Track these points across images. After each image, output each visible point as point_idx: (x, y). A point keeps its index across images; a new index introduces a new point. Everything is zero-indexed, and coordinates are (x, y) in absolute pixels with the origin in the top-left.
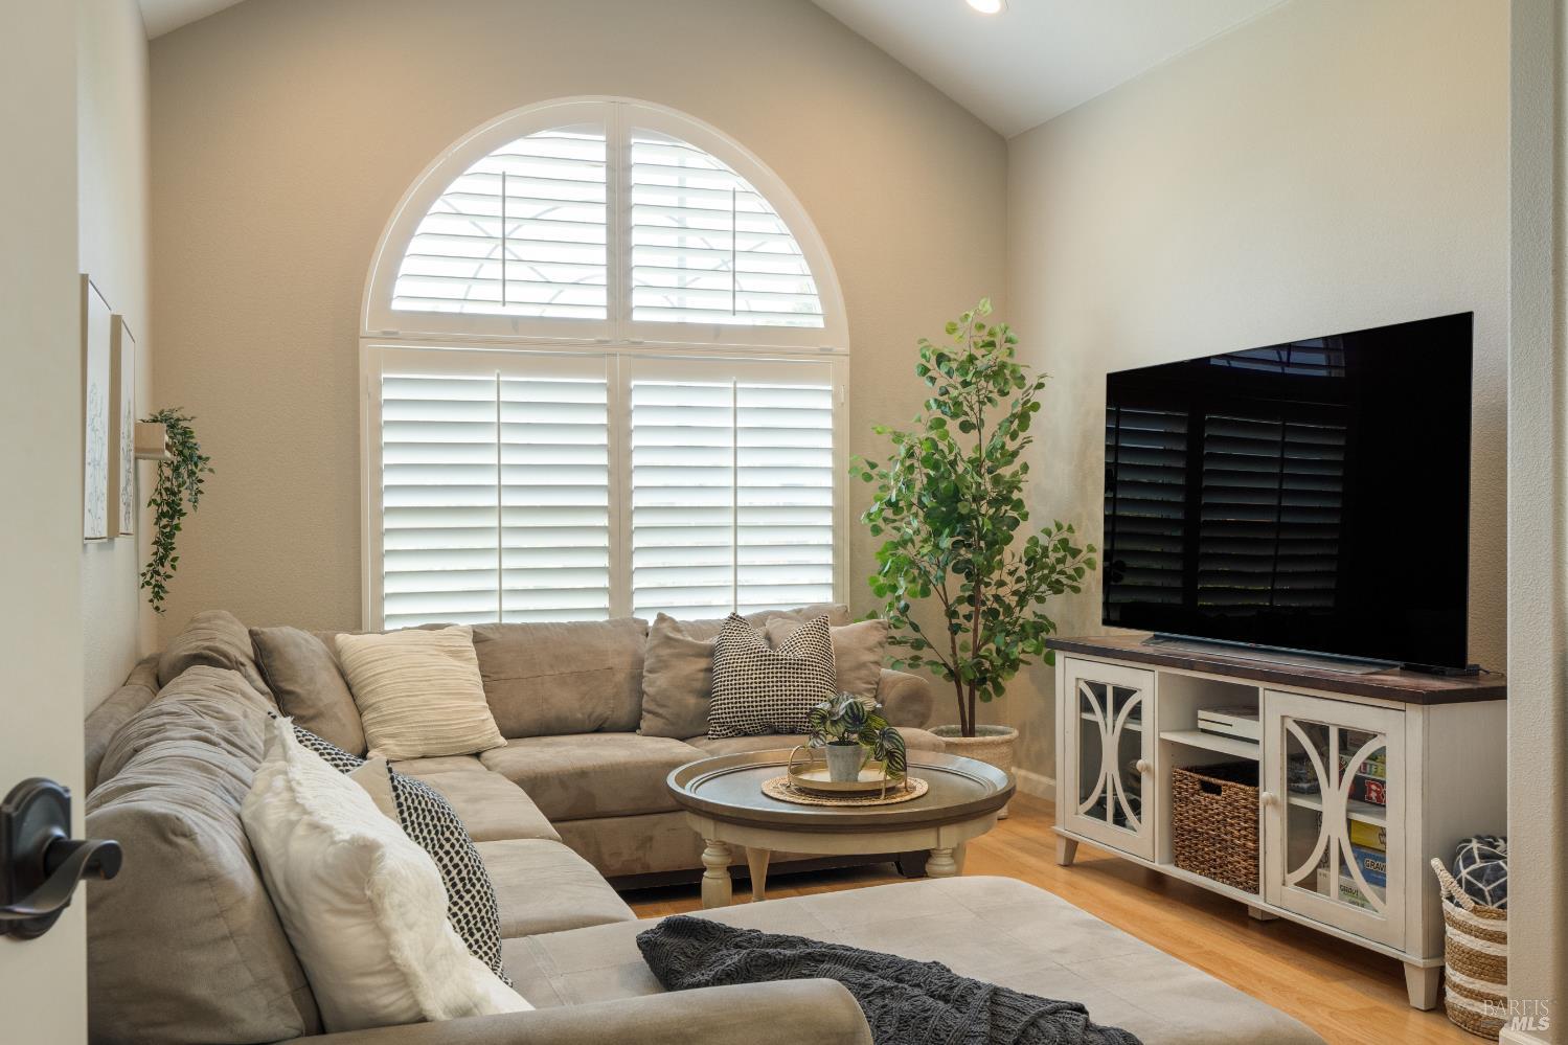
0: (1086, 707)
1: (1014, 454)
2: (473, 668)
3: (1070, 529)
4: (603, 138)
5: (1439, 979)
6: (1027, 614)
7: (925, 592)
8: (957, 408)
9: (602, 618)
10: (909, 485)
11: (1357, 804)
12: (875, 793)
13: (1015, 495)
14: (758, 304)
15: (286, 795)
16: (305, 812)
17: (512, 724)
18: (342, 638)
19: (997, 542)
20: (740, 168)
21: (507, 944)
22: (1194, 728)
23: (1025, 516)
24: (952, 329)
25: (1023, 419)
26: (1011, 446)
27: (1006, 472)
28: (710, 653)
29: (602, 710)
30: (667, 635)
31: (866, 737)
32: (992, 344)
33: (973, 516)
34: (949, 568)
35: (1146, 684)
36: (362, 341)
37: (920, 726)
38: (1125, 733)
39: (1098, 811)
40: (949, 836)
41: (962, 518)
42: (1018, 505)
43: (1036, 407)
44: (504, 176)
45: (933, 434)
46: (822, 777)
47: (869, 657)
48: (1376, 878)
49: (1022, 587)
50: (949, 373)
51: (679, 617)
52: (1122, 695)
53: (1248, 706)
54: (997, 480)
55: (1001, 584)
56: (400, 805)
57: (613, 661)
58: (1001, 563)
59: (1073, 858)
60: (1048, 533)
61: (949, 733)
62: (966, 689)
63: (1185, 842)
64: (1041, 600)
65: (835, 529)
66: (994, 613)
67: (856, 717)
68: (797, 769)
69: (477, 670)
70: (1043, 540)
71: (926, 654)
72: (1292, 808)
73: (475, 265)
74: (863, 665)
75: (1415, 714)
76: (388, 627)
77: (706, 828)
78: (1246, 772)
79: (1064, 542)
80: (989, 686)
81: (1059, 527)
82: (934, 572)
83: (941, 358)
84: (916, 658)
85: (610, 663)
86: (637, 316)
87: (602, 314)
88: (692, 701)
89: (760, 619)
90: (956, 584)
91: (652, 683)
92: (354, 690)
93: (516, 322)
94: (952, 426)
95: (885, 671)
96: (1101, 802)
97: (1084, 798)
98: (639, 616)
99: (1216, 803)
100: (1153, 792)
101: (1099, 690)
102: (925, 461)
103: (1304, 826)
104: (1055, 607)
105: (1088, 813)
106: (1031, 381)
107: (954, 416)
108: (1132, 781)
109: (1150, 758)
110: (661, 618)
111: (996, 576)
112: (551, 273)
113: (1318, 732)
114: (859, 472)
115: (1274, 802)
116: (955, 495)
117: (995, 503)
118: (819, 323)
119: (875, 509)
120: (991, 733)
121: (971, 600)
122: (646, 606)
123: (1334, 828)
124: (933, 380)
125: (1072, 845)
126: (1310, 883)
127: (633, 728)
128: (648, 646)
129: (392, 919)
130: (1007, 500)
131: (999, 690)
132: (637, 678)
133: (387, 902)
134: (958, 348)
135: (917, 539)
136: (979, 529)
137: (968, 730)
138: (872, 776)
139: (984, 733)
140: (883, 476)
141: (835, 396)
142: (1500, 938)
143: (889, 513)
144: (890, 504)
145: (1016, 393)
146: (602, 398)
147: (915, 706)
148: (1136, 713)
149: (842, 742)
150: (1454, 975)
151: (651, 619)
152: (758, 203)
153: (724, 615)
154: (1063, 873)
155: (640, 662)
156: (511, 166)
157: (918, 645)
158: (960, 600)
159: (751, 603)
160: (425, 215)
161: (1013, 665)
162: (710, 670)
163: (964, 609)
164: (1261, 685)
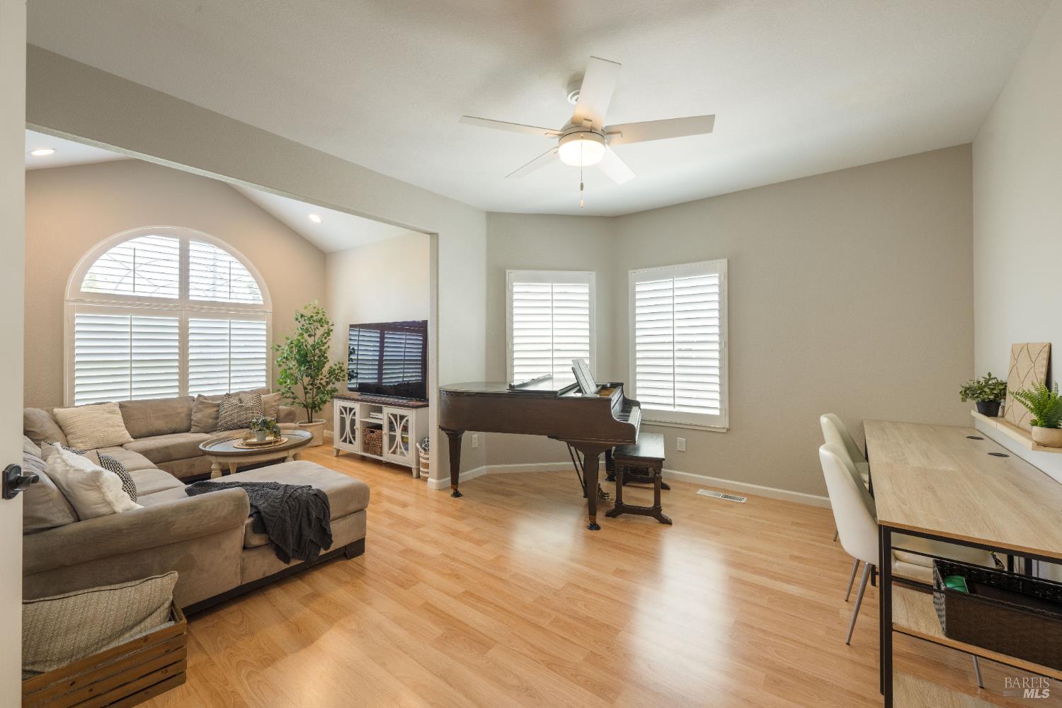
0: (342, 413)
1: (326, 343)
2: (120, 416)
3: (343, 364)
4: (178, 240)
5: (419, 470)
6: (329, 388)
7: (296, 383)
8: (307, 331)
9: (177, 396)
10: (291, 352)
11: (404, 432)
12: (270, 443)
13: (326, 355)
14: (239, 296)
15: (63, 463)
16: (71, 466)
17: (136, 434)
18: (56, 410)
19: (319, 368)
20: (233, 254)
21: (138, 498)
22: (369, 417)
23: (328, 361)
24: (306, 308)
25: (328, 334)
26: (324, 341)
27: (323, 348)
28: (218, 406)
29: (174, 426)
30: (202, 400)
31: (268, 428)
32: (318, 313)
33: (311, 361)
34: (304, 376)
35: (357, 406)
36: (65, 302)
37: (292, 422)
38: (352, 419)
39: (345, 441)
40: (292, 452)
41: (308, 362)
42: (326, 358)
43: (332, 330)
44: (135, 249)
45: (300, 338)
46: (254, 440)
47: (275, 404)
48: (407, 449)
49: (328, 380)
50: (305, 320)
51: (206, 395)
52: (351, 410)
53: (380, 410)
54: (320, 350)
55: (322, 379)
56: (101, 463)
57: (180, 410)
58: (322, 373)
59: (338, 454)
60: (336, 365)
61: (304, 423)
62: (310, 410)
63: (367, 446)
64: (333, 383)
65: (267, 365)
66: (319, 388)
67: (265, 423)
68: (245, 439)
69: (121, 417)
70: (334, 367)
71: (297, 401)
72: (390, 435)
73: (121, 278)
74: (273, 406)
75: (414, 410)
76: (77, 404)
77: (213, 459)
78: (379, 427)
79: (341, 368)
80: (317, 408)
81: (339, 363)
82: (299, 377)
83: (302, 316)
84: (293, 402)
85: (178, 411)
86: (191, 298)
87: (177, 297)
88: (211, 421)
89: (237, 394)
90: (307, 380)
91: (195, 416)
92: (63, 428)
93: (139, 298)
94: (306, 335)
95: (280, 407)
96: (346, 438)
97: (341, 437)
98: (190, 395)
99: (374, 435)
100: (358, 434)
101: (345, 409)
102: (296, 346)
103: (392, 439)
104: (338, 385)
105: (343, 441)
106: (330, 324)
107: (306, 332)
108: (353, 432)
109: (358, 426)
110: (199, 396)
111: (320, 377)
112: (156, 283)
113: (395, 416)
114: (274, 348)
115: (386, 434)
116: (306, 355)
117: (319, 357)
118: (262, 303)
119: (279, 359)
120: (319, 421)
121: (312, 384)
122: (193, 392)
123: (398, 439)
124: (299, 322)
125: (338, 451)
126: (394, 452)
127: (188, 430)
128: (194, 405)
129: (105, 489)
130: (323, 356)
131: (320, 409)
132: (189, 415)
133: (104, 486)
134: (308, 313)
135: (294, 368)
136: (314, 364)
137: (310, 421)
138: (269, 438)
139: (315, 422)
140: (283, 350)
141: (267, 325)
142: (428, 459)
143: (284, 360)
144: (284, 358)
145: (326, 326)
146: (177, 324)
147: (290, 417)
148: (354, 414)
149: (260, 430)
150: (421, 469)
151: (196, 396)
152: (240, 266)
153: (224, 393)
154: (335, 458)
155: (191, 410)
156: (137, 246)
157: (294, 398)
158: (308, 385)
159: (235, 389)
160: (98, 259)
161: (325, 402)
162: (218, 411)
163: (310, 387)
164: (383, 406)
